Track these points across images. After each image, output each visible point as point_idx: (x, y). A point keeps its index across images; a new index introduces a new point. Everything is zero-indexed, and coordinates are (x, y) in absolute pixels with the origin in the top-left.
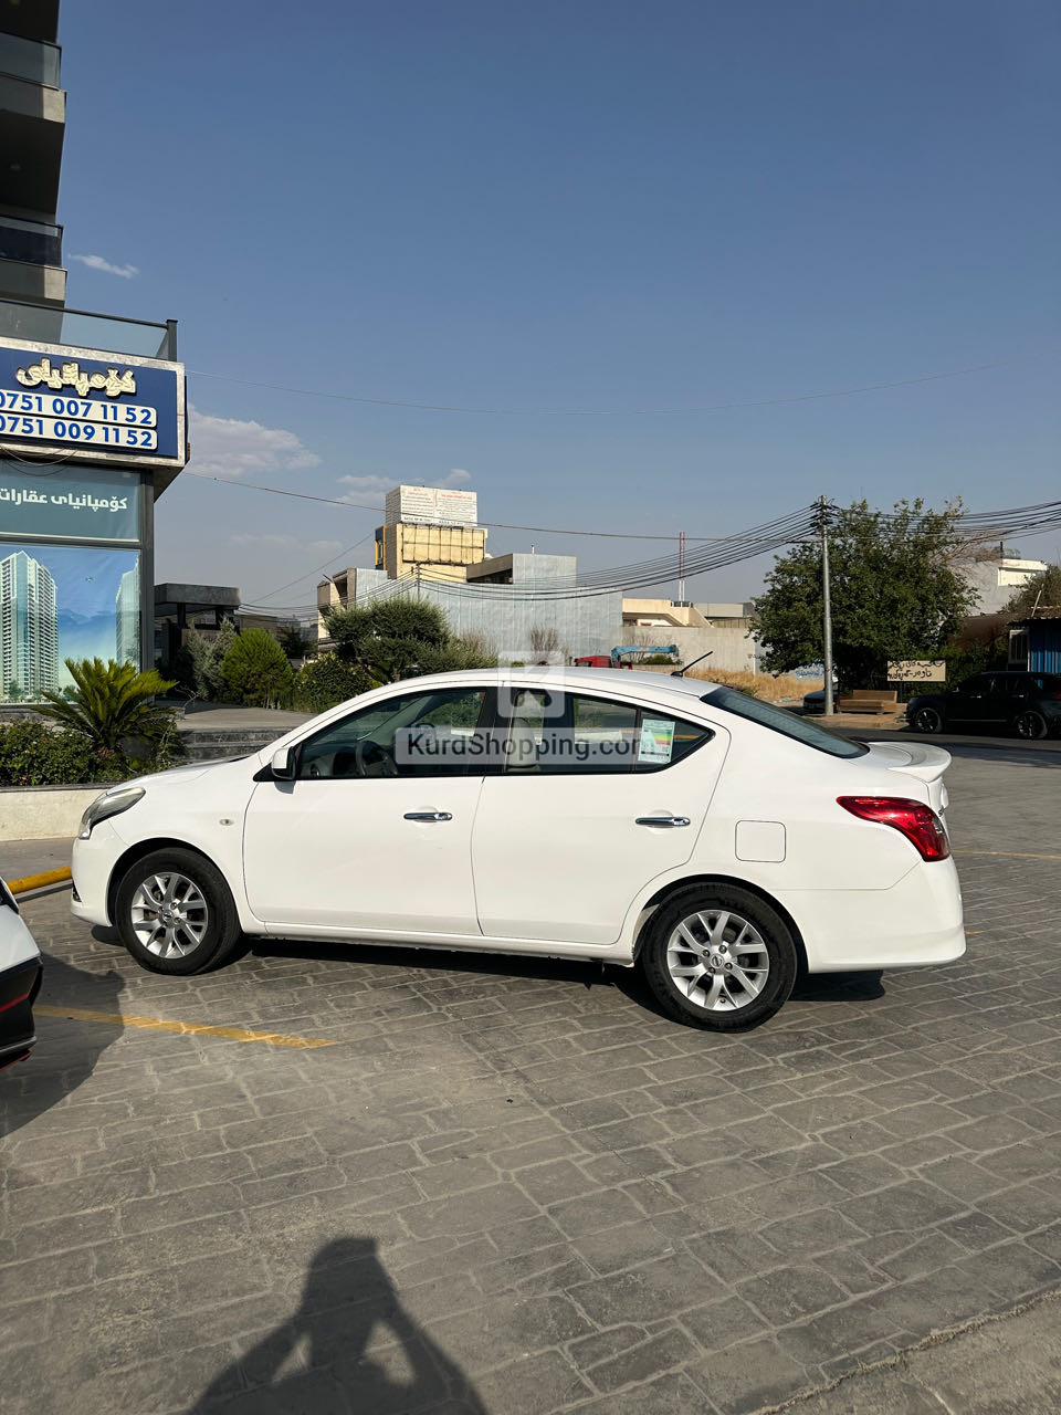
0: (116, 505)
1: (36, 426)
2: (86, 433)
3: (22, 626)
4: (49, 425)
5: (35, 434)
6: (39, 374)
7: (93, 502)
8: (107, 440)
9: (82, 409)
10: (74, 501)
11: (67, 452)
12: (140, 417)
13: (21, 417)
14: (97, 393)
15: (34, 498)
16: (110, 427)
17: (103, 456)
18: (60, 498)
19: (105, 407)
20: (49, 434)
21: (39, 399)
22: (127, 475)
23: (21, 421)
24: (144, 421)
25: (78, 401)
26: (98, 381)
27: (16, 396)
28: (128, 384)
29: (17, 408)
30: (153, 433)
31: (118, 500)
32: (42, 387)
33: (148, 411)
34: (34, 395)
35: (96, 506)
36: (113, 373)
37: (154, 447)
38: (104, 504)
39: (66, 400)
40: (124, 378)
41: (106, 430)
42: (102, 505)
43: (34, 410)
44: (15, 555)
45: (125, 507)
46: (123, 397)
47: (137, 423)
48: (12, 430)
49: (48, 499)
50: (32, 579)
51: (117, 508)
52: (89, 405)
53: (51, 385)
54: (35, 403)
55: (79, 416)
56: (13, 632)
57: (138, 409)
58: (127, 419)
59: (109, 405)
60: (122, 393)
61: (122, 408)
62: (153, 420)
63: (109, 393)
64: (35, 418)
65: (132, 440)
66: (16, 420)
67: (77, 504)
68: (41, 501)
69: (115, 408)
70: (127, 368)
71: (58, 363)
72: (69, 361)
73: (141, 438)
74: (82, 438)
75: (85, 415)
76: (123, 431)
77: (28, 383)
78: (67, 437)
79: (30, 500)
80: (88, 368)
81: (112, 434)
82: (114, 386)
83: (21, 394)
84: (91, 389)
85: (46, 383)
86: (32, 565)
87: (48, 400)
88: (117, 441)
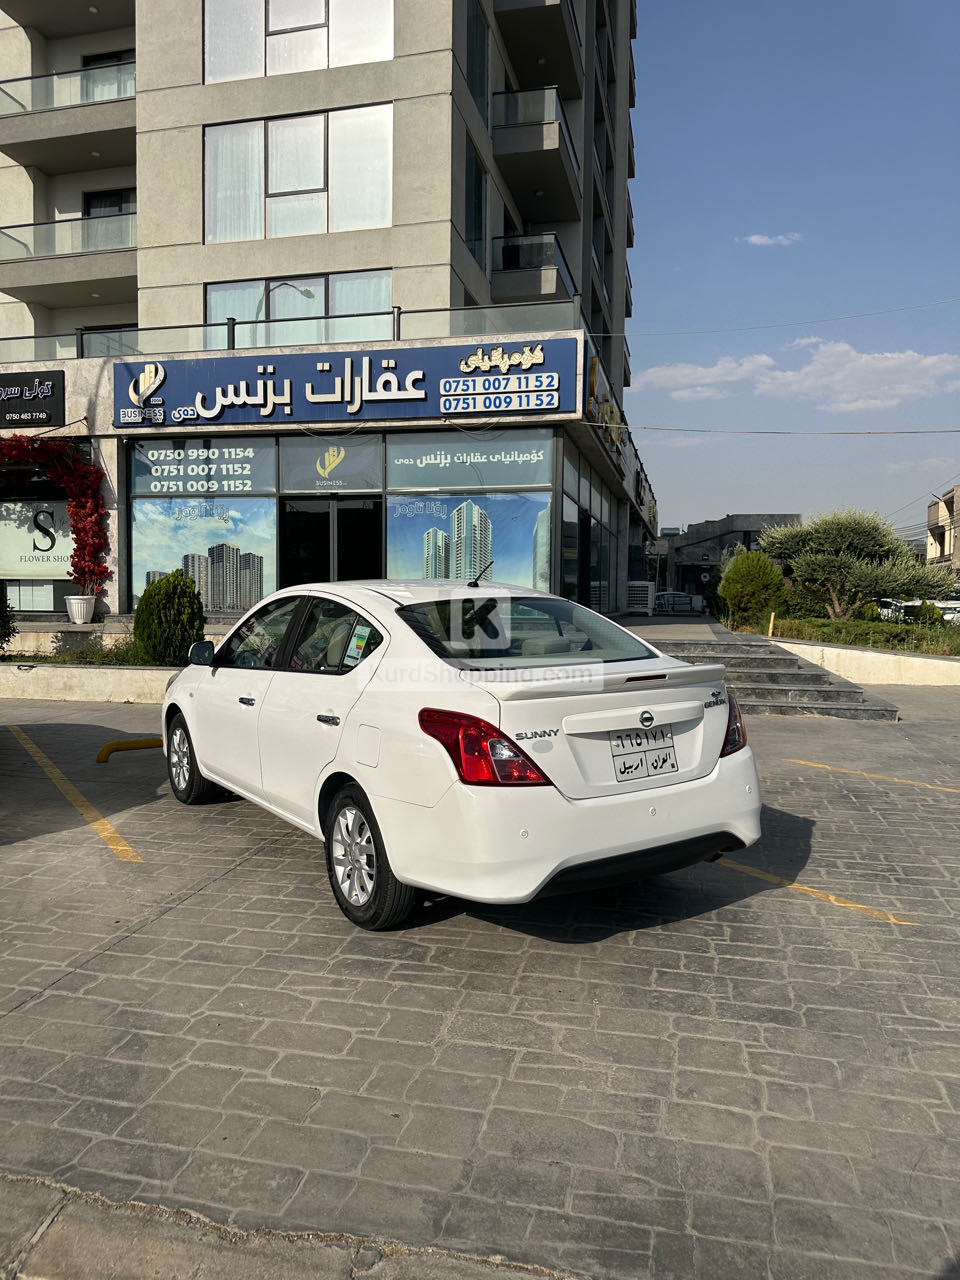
0: (535, 457)
1: (471, 402)
2: (505, 402)
3: (468, 557)
4: (480, 399)
5: (471, 409)
6: (475, 361)
7: (519, 457)
8: (520, 405)
9: (503, 383)
10: (505, 457)
11: (494, 420)
12: (546, 381)
13: (462, 397)
14: (514, 369)
15: (478, 459)
16: (523, 395)
17: (519, 419)
18: (496, 456)
19: (519, 379)
20: (480, 408)
21: (474, 381)
22: (543, 431)
23: (461, 401)
24: (549, 385)
25: (501, 377)
26: (516, 359)
27: (459, 382)
28: (538, 357)
29: (459, 391)
30: (556, 394)
31: (537, 453)
32: (476, 371)
33: (552, 377)
34: (470, 379)
35: (521, 460)
36: (527, 349)
37: (555, 406)
38: (526, 457)
39: (492, 379)
40: (535, 352)
41: (520, 397)
42: (525, 459)
43: (471, 391)
44: (464, 504)
45: (542, 458)
46: (534, 368)
47: (543, 387)
48: (456, 409)
49: (488, 458)
50: (476, 521)
51: (536, 459)
52: (508, 379)
53: (483, 368)
54: (471, 384)
55: (501, 390)
56: (463, 562)
57: (545, 375)
58: (536, 386)
59: (522, 376)
60: (533, 365)
61: (532, 377)
62: (556, 383)
63: (524, 367)
64: (470, 397)
65: (539, 402)
66: (458, 400)
67: (508, 460)
68: (483, 460)
69: (527, 378)
70: (538, 343)
71: (487, 350)
72: (494, 347)
73: (546, 400)
74: (503, 407)
75: (505, 388)
76: (533, 396)
77: (468, 370)
78: (493, 408)
79: (476, 460)
80: (509, 349)
81: (524, 400)
82: (527, 359)
83: (462, 379)
84: (511, 366)
85: (479, 367)
86: (476, 509)
87: (480, 380)
88: (528, 405)
